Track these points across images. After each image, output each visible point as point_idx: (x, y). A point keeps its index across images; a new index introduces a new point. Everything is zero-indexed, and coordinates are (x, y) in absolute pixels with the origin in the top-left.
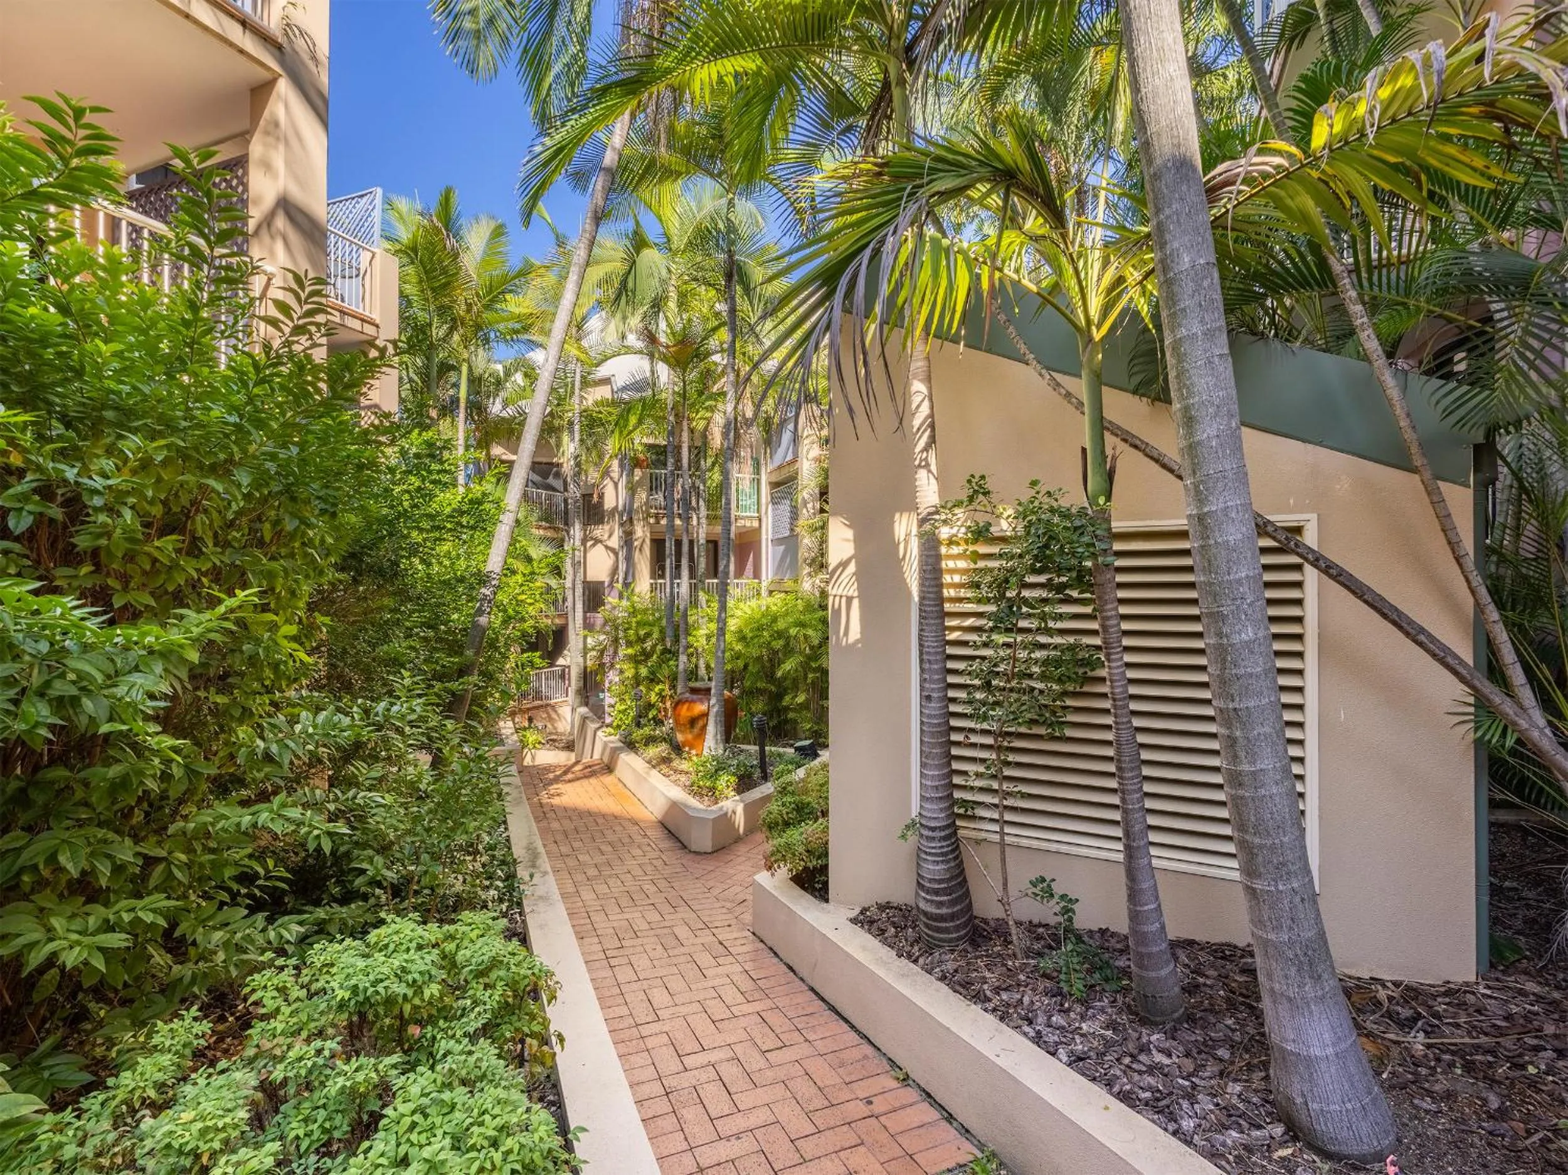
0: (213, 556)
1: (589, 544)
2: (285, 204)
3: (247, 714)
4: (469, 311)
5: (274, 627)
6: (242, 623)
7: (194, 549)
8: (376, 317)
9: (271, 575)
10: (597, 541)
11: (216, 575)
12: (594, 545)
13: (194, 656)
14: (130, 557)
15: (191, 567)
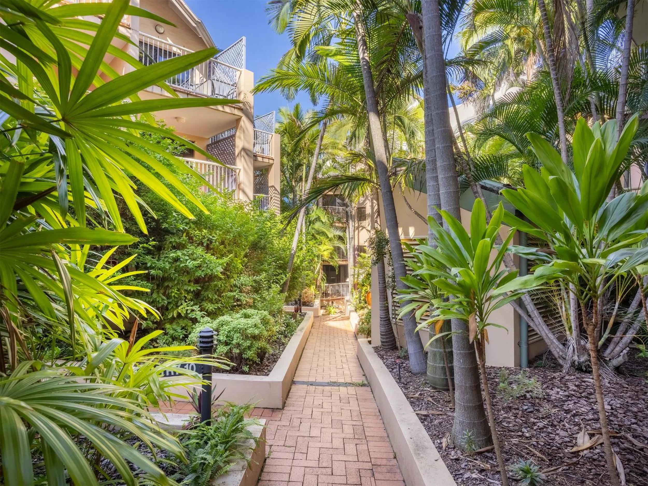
0: (228, 248)
1: (360, 229)
2: (244, 149)
3: (233, 277)
4: (305, 145)
5: (237, 261)
6: (232, 260)
7: (225, 247)
8: (273, 156)
9: (236, 251)
10: (364, 228)
11: (228, 252)
12: (362, 229)
13: (225, 265)
14: (217, 249)
15: (225, 250)
